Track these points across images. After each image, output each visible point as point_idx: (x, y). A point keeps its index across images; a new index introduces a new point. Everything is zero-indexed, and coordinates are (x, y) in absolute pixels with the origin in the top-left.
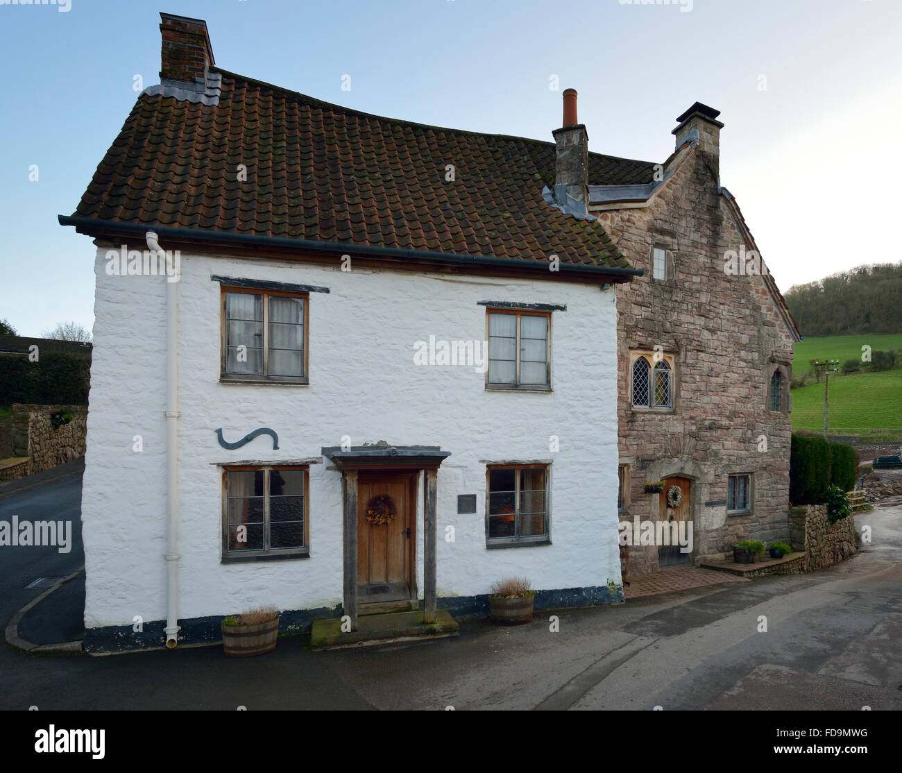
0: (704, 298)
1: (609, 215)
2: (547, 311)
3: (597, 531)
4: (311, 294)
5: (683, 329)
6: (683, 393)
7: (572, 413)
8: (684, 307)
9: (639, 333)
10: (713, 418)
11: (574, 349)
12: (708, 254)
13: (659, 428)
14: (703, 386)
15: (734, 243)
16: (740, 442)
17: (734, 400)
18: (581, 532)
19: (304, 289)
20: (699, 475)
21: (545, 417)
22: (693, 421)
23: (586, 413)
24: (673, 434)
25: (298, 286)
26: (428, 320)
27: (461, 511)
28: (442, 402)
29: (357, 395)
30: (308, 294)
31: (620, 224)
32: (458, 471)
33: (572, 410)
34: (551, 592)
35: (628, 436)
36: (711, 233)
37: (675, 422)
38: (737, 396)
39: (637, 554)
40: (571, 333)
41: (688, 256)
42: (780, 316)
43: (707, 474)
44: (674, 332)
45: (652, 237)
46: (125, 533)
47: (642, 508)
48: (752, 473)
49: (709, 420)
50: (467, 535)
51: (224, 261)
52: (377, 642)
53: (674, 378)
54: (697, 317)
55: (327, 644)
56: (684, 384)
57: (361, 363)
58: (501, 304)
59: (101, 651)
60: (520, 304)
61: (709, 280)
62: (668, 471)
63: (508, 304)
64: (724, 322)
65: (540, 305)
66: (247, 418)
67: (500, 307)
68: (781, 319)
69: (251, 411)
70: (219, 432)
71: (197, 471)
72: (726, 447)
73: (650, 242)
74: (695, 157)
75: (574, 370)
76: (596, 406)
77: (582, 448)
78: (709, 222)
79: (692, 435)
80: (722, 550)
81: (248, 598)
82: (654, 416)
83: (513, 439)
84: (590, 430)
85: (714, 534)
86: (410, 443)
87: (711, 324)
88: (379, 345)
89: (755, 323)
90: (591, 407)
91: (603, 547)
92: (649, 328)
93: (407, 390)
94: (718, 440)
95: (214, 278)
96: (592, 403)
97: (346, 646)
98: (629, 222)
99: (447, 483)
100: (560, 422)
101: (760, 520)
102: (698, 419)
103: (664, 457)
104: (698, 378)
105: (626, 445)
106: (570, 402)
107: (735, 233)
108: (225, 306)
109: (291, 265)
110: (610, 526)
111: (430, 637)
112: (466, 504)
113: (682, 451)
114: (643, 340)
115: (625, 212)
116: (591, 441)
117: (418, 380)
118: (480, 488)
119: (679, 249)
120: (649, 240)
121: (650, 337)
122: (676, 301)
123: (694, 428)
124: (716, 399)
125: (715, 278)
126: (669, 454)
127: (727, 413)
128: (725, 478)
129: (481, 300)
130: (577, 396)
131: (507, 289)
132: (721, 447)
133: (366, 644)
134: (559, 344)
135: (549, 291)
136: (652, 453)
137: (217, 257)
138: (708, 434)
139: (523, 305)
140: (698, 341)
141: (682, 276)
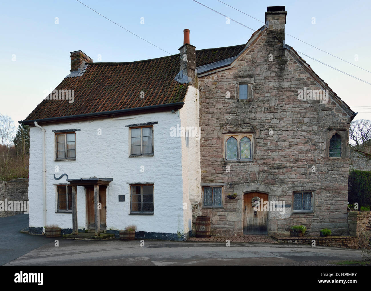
0: (273, 104)
1: (211, 76)
2: (151, 125)
3: (173, 211)
4: (76, 131)
5: (258, 120)
6: (258, 152)
7: (162, 164)
8: (259, 110)
9: (228, 126)
10: (280, 163)
11: (162, 138)
12: (276, 81)
13: (242, 169)
14: (273, 147)
15: (296, 71)
16: (302, 175)
17: (297, 153)
18: (166, 211)
19: (74, 131)
20: (269, 191)
21: (151, 166)
22: (265, 165)
23: (168, 163)
24: (251, 172)
25: (72, 130)
26: (109, 135)
27: (120, 200)
28: (114, 163)
29: (89, 162)
30: (75, 132)
31: (217, 79)
32: (119, 186)
33: (162, 162)
34: (153, 233)
35: (222, 173)
36: (278, 70)
37: (253, 166)
38: (300, 150)
39: (229, 226)
40: (161, 132)
41: (263, 85)
42: (336, 103)
43: (275, 191)
44: (251, 123)
45: (237, 80)
46: (36, 203)
47: (232, 206)
48: (314, 191)
49: (277, 164)
50: (122, 209)
51: (55, 126)
52: (79, 239)
53: (253, 145)
54: (268, 113)
55: (66, 237)
56: (259, 147)
57: (90, 151)
58: (133, 125)
59: (31, 233)
60: (140, 124)
61: (277, 93)
62: (248, 189)
63: (136, 125)
64: (288, 113)
65: (148, 123)
66: (61, 171)
67: (133, 126)
68: (338, 105)
69: (62, 169)
70: (54, 175)
71: (50, 186)
72: (290, 177)
73: (236, 83)
74: (267, 34)
75: (162, 147)
76: (172, 160)
77: (166, 177)
78: (277, 64)
79: (264, 172)
80: (288, 230)
81: (62, 224)
82: (238, 163)
83: (139, 175)
84: (170, 170)
85: (282, 221)
86: (103, 177)
87: (279, 116)
88: (95, 145)
89: (315, 110)
90: (170, 161)
91: (176, 218)
92: (234, 123)
93: (103, 159)
94: (284, 174)
95: (53, 131)
96: (171, 159)
97: (70, 239)
98: (223, 77)
99: (115, 191)
100: (157, 167)
101: (320, 216)
102: (268, 164)
103: (245, 183)
104: (269, 144)
105: (221, 177)
106: (161, 160)
107: (297, 66)
108: (57, 139)
109: (70, 124)
110: (179, 209)
111: (93, 240)
112: (122, 198)
113: (258, 180)
114: (231, 129)
115: (219, 73)
116: (170, 175)
117: (107, 156)
118: (127, 192)
119: (255, 83)
120: (235, 82)
121: (235, 127)
122: (253, 108)
123: (266, 168)
124: (283, 153)
125: (282, 92)
126: (249, 181)
127: (292, 160)
128: (290, 193)
129: (126, 125)
130: (164, 157)
131: (135, 119)
132: (287, 177)
133: (76, 239)
134: (157, 137)
135: (150, 117)
136: (237, 181)
137: (54, 125)
138: (277, 171)
139: (141, 124)
140: (269, 125)
141: (257, 95)
